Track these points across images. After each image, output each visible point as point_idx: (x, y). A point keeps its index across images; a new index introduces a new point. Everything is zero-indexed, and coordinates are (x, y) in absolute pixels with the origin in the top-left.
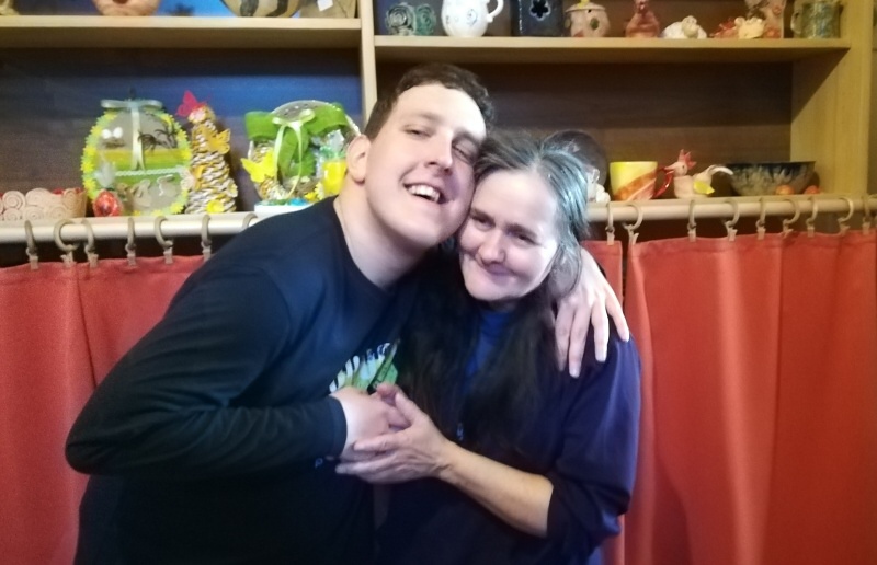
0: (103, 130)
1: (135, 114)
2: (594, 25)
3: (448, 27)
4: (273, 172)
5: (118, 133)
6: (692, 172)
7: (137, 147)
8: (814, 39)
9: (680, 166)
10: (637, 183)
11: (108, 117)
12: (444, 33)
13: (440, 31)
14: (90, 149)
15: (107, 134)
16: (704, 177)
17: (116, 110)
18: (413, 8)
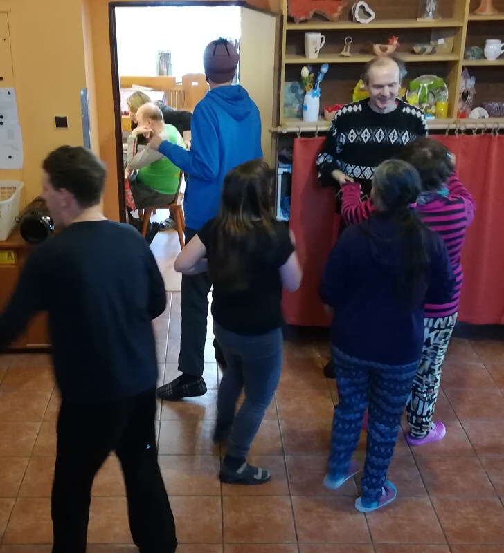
0: (360, 85)
3: (486, 54)
4: (417, 101)
12: (485, 58)
13: (483, 56)
14: (356, 92)
18: (475, 49)
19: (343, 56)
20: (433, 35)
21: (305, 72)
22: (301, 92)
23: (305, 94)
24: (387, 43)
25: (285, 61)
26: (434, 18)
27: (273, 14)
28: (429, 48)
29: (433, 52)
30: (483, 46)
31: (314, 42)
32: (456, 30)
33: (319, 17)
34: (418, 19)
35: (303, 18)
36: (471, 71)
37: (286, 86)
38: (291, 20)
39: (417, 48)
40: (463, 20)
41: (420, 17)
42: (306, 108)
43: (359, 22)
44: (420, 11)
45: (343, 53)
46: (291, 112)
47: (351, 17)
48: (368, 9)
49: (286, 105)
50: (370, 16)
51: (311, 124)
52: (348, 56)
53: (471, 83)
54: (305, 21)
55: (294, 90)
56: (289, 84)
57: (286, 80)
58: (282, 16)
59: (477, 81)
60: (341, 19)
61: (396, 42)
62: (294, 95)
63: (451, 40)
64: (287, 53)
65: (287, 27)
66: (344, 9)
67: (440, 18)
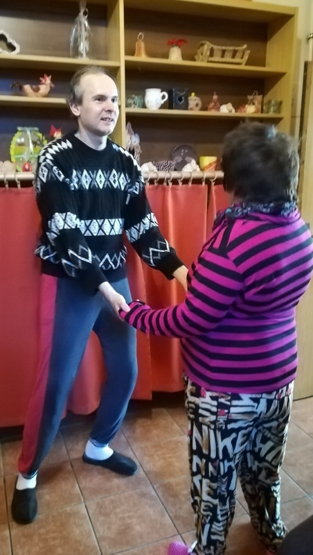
0: (17, 139)
1: (29, 133)
2: (197, 105)
3: (147, 105)
5: (23, 140)
7: (31, 146)
8: (271, 114)
10: (210, 165)
11: (18, 134)
12: (146, 108)
14: (13, 146)
15: (19, 141)
17: (21, 131)
18: (136, 97)
26: (89, 58)
40: (119, 59)
48: (10, 40)
50: (13, 48)
53: (136, 140)
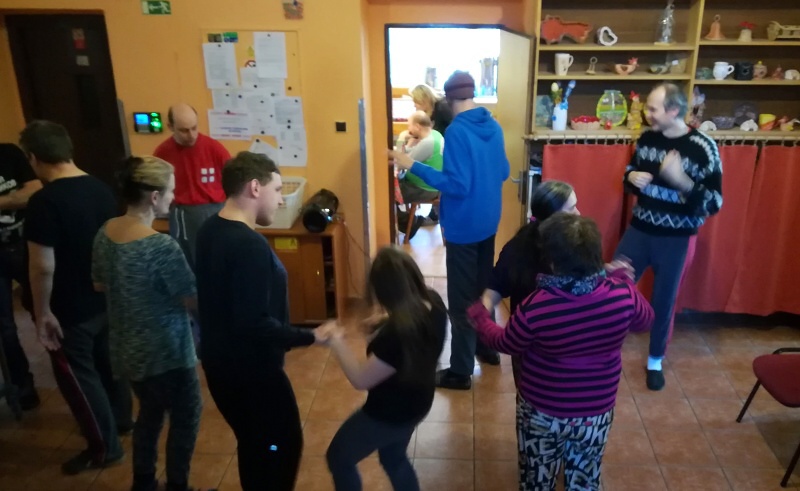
0: (604, 99)
1: (612, 94)
2: (762, 73)
3: (714, 75)
5: (607, 100)
6: (786, 122)
7: (613, 105)
9: (783, 120)
10: (768, 123)
11: (604, 96)
12: (714, 78)
13: (712, 76)
14: (599, 105)
15: (604, 101)
16: (791, 124)
18: (705, 70)
19: (588, 74)
20: (668, 57)
21: (555, 87)
22: (551, 104)
23: (554, 106)
24: (628, 63)
25: (538, 77)
26: (670, 42)
27: (528, 36)
28: (664, 69)
29: (668, 72)
30: (712, 67)
31: (564, 61)
32: (688, 53)
33: (568, 40)
34: (656, 43)
35: (553, 40)
36: (702, 89)
37: (537, 99)
38: (543, 42)
39: (654, 68)
40: (695, 44)
41: (658, 41)
42: (555, 118)
43: (603, 45)
44: (657, 37)
45: (589, 71)
46: (541, 122)
47: (596, 41)
48: (611, 34)
49: (538, 116)
50: (612, 39)
51: (560, 133)
52: (593, 74)
53: (701, 100)
54: (556, 43)
55: (544, 102)
56: (541, 98)
57: (539, 93)
58: (535, 40)
59: (707, 98)
60: (587, 42)
61: (635, 63)
62: (544, 107)
63: (683, 62)
64: (540, 70)
65: (540, 48)
66: (590, 33)
67: (675, 43)
